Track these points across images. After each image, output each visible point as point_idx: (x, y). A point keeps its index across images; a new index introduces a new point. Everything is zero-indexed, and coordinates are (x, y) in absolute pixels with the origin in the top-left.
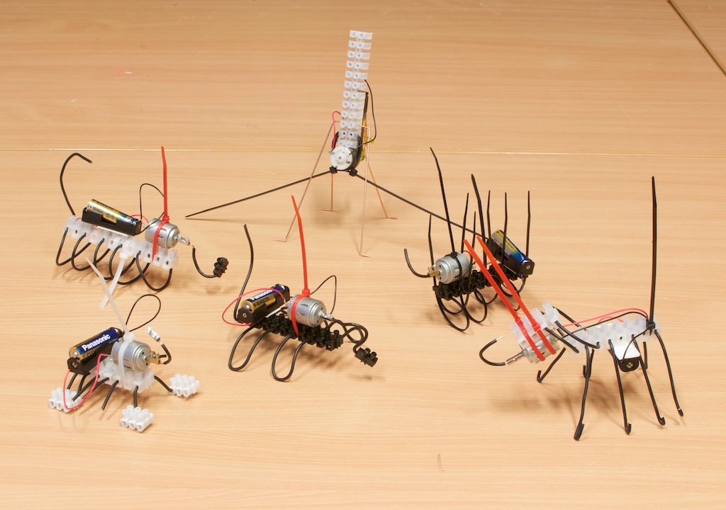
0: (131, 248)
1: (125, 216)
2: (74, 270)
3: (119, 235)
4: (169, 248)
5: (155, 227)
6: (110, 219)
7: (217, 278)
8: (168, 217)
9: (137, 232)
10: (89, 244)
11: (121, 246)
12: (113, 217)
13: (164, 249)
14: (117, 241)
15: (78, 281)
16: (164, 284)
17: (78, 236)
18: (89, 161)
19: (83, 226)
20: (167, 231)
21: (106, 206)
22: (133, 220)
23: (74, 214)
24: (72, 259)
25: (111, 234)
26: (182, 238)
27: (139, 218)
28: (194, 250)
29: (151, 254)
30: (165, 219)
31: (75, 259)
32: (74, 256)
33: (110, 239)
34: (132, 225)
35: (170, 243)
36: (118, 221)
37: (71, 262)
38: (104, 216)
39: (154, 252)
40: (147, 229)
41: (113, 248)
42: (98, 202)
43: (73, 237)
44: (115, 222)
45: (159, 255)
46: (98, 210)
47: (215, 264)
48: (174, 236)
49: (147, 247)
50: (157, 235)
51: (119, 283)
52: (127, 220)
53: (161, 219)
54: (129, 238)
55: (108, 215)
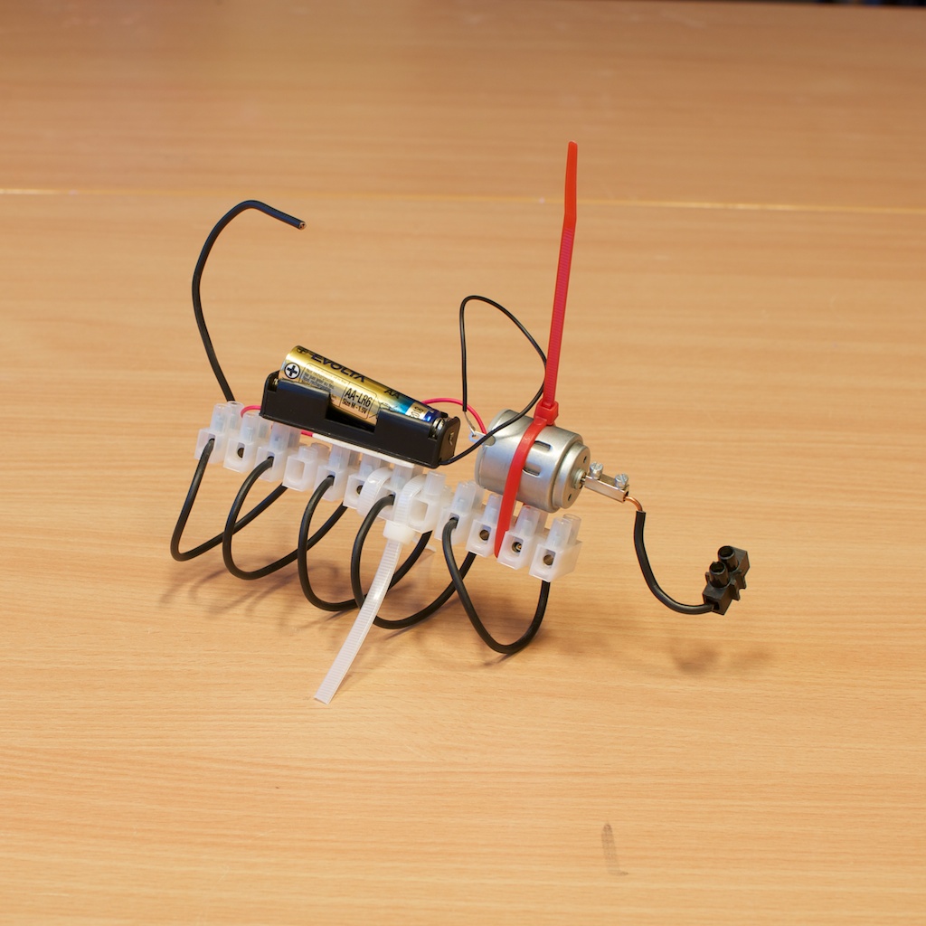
0: (425, 506)
1: (408, 401)
2: (230, 575)
3: (384, 464)
4: (554, 508)
5: (511, 439)
6: (355, 412)
7: (711, 614)
8: (554, 405)
9: (443, 456)
10: (281, 490)
11: (389, 500)
12: (367, 402)
13: (537, 513)
14: (375, 485)
15: (240, 610)
16: (521, 633)
17: (244, 467)
18: (296, 223)
19: (263, 435)
20: (551, 454)
21: (343, 369)
22: (435, 415)
23: (229, 396)
24: (225, 539)
25: (353, 461)
26: (602, 477)
27: (453, 411)
28: (640, 518)
29: (493, 529)
30: (543, 412)
31: (236, 538)
32: (233, 526)
33: (354, 478)
34: (431, 431)
35: (560, 491)
36: (383, 417)
37: (219, 548)
38: (337, 402)
39: (505, 520)
40: (486, 446)
41: (359, 506)
42: (316, 357)
43: (230, 469)
44: (372, 420)
45: (519, 532)
46: (318, 381)
47: (714, 567)
48: (575, 468)
49: (478, 506)
50: (520, 463)
51: (379, 622)
52: (415, 414)
53: (531, 414)
54: (414, 474)
55: (350, 395)
